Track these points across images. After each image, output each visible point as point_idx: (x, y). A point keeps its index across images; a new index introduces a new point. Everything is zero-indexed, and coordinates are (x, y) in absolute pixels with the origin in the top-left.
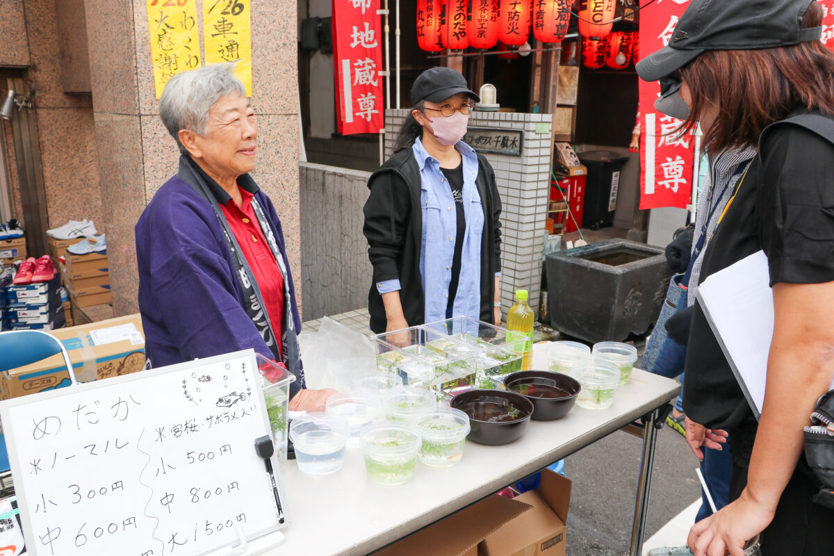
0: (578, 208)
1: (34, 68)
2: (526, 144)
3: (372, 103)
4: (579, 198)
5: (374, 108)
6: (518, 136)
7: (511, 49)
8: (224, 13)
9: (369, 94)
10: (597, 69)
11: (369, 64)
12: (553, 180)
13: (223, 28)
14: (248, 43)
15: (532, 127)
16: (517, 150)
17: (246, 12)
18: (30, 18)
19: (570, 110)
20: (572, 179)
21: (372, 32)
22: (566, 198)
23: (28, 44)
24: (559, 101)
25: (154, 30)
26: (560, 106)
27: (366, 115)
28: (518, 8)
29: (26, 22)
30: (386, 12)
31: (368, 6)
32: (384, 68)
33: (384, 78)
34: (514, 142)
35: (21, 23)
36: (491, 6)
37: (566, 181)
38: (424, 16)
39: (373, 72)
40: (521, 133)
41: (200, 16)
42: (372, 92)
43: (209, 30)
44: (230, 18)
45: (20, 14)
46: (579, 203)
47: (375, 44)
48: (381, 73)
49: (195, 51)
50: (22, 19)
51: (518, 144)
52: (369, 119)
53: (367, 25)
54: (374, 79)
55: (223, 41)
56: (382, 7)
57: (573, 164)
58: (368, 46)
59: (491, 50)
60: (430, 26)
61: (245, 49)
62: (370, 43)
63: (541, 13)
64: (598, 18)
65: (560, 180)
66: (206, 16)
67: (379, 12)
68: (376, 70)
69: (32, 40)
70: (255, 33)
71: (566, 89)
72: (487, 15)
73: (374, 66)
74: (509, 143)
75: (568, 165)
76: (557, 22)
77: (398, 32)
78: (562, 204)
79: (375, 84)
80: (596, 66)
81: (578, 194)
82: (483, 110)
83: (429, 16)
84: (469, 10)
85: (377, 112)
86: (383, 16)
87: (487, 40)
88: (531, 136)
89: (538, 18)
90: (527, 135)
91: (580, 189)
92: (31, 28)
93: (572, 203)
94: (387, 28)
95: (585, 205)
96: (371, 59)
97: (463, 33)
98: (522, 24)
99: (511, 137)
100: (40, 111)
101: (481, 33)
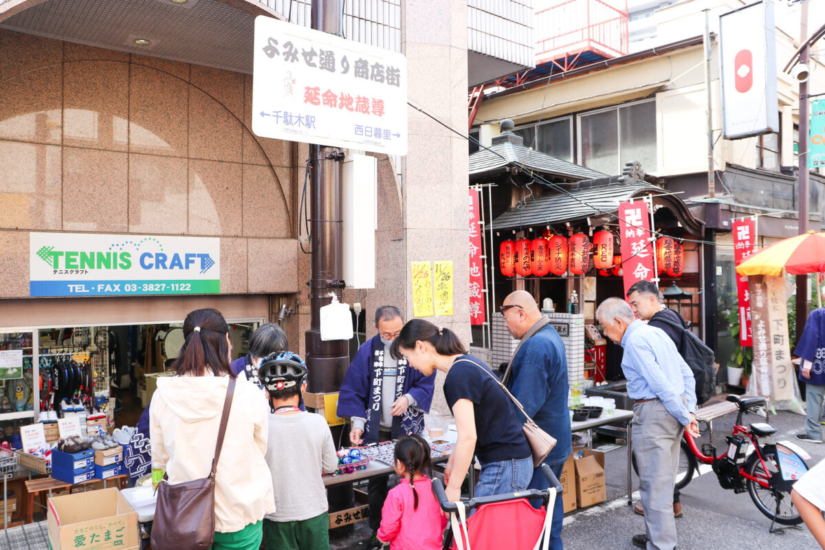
0: (602, 367)
1: (299, 293)
2: (571, 330)
3: (478, 307)
4: (602, 360)
5: (479, 310)
6: (566, 326)
7: (557, 276)
8: (443, 280)
9: (476, 302)
10: (608, 277)
11: (476, 285)
12: (585, 349)
13: (442, 286)
14: (452, 292)
15: (574, 321)
16: (566, 333)
17: (451, 279)
18: (300, 267)
19: (593, 304)
20: (597, 348)
21: (477, 268)
22: (594, 360)
23: (298, 281)
24: (586, 299)
25: (415, 288)
26: (586, 301)
27: (474, 314)
28: (560, 256)
29: (298, 270)
30: (485, 257)
31: (475, 253)
32: (485, 288)
33: (485, 293)
34: (564, 329)
35: (296, 270)
36: (545, 253)
37: (593, 349)
38: (505, 257)
39: (478, 290)
40: (568, 324)
41: (433, 282)
42: (477, 301)
43: (436, 287)
44: (445, 282)
45: (296, 266)
46: (602, 364)
47: (479, 275)
48: (483, 291)
49: (431, 296)
50: (296, 268)
51: (566, 330)
52: (476, 317)
53: (474, 264)
54: (479, 294)
55: (442, 292)
56: (483, 254)
57: (597, 338)
58: (475, 276)
59: (545, 276)
60: (508, 262)
61: (450, 295)
62: (476, 273)
63: (573, 260)
64: (604, 259)
65: (590, 349)
66: (435, 281)
67: (481, 257)
68: (480, 289)
69: (300, 279)
70: (454, 288)
71: (589, 291)
72: (543, 258)
73: (479, 286)
74: (562, 330)
75: (594, 339)
76: (583, 264)
77: (493, 268)
78: (592, 364)
79: (479, 297)
80: (606, 275)
81: (601, 358)
82: (546, 312)
83: (508, 257)
84: (532, 255)
85: (480, 312)
86: (483, 259)
87: (543, 271)
88: (573, 326)
89: (572, 262)
90: (571, 326)
91: (602, 354)
92: (300, 272)
93: (599, 363)
94: (486, 266)
95: (606, 364)
96: (477, 282)
97: (528, 267)
98: (563, 263)
99: (563, 326)
100: (300, 316)
101: (540, 268)
